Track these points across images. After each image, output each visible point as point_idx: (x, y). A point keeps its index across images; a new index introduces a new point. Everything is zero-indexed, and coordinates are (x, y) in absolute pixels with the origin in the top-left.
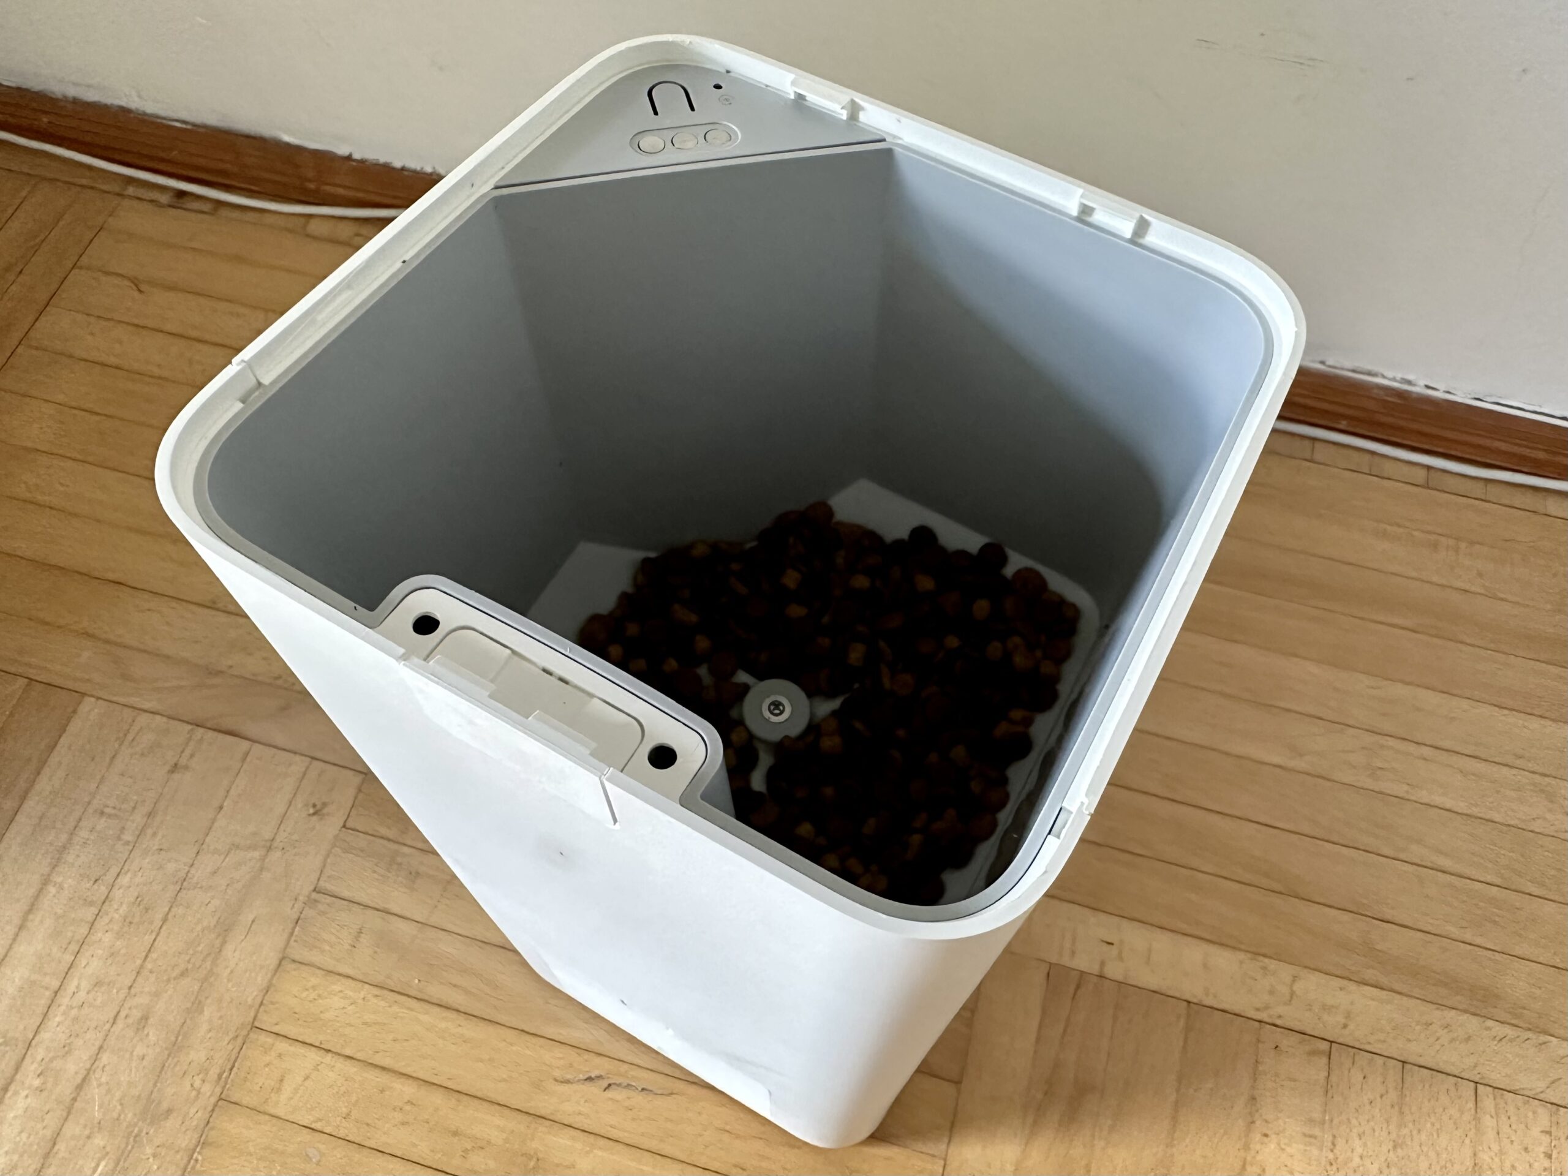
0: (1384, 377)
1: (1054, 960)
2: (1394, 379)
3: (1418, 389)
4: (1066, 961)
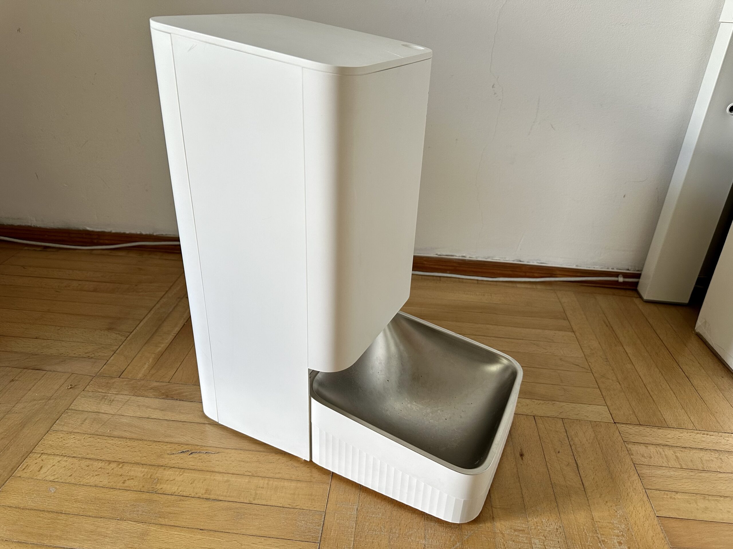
0: (456, 256)
2: (459, 256)
3: (467, 258)
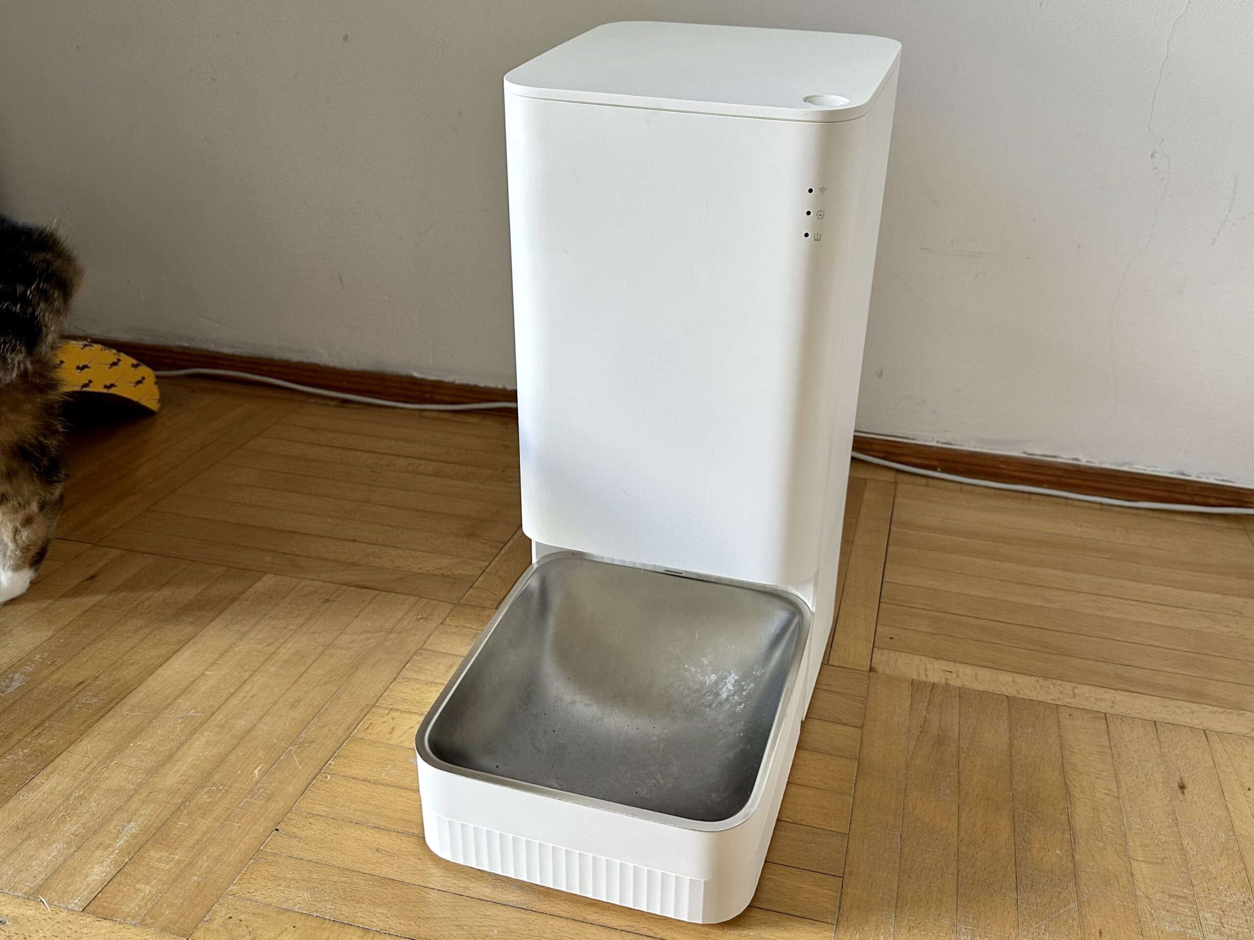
1: (915, 677)
4: (923, 678)
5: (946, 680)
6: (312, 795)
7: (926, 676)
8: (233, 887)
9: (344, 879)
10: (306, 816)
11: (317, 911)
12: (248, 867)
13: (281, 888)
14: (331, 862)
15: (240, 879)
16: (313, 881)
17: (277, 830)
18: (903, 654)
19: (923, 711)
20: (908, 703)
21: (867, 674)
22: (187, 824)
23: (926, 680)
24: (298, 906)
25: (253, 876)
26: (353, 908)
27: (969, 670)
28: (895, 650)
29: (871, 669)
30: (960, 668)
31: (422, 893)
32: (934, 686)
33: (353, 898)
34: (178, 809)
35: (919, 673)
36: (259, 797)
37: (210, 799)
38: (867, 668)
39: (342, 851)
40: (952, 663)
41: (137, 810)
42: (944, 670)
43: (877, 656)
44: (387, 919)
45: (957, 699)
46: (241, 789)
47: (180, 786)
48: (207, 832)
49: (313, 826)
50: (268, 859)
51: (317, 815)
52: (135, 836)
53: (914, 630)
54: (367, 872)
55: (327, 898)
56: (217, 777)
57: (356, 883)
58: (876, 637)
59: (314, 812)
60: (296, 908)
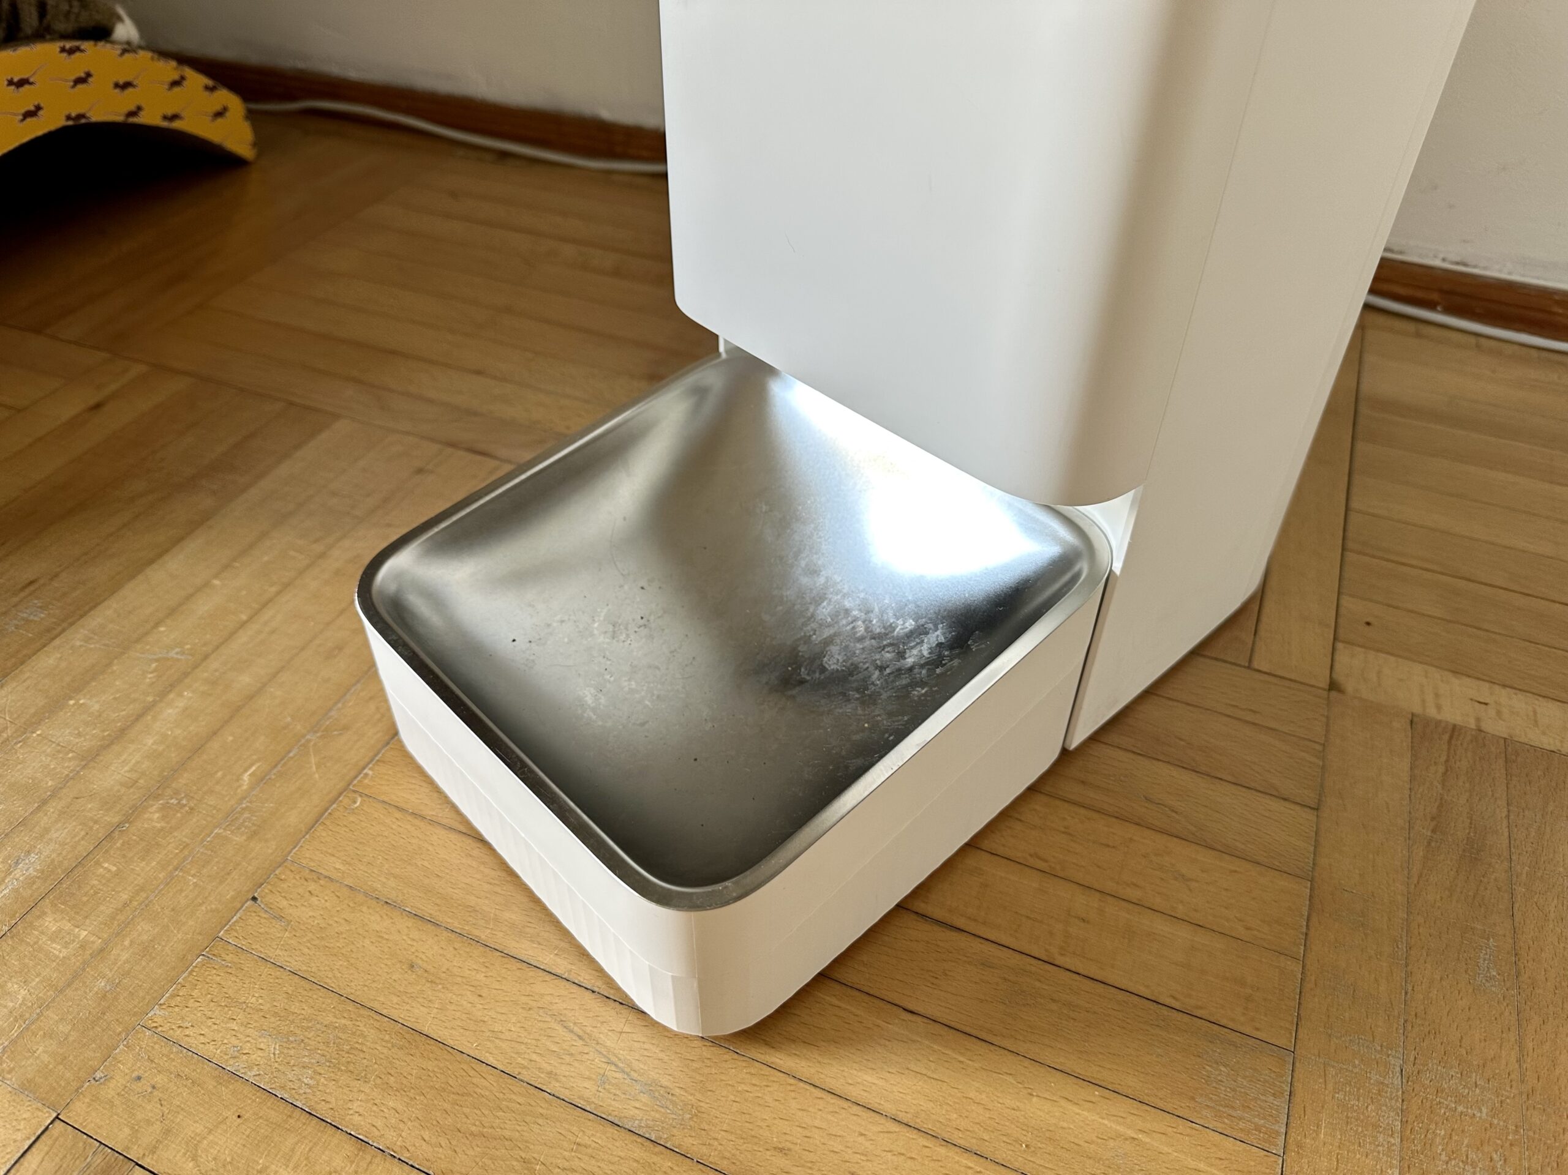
1: (1417, 709)
4: (1432, 712)
5: (1478, 720)
6: (324, 834)
7: (1439, 707)
8: (158, 1012)
9: (343, 1021)
10: (307, 877)
11: (283, 1088)
12: (190, 973)
13: (234, 1026)
14: (328, 980)
15: (173, 996)
16: (291, 1018)
17: (254, 899)
18: (1392, 659)
19: (1436, 783)
20: (1405, 765)
21: (1325, 693)
22: (114, 869)
23: (1439, 717)
24: (255, 1071)
25: (195, 993)
26: (346, 1090)
27: (1519, 703)
28: (1378, 650)
29: (1334, 686)
30: (1503, 695)
31: (472, 1073)
32: (1455, 731)
33: (351, 1067)
34: (109, 836)
35: (1423, 701)
36: (239, 828)
37: (163, 824)
38: (1324, 683)
39: (352, 961)
40: (1487, 685)
41: (47, 830)
42: (1472, 700)
43: (1344, 657)
44: (401, 1125)
45: (1501, 762)
46: (215, 808)
47: (123, 790)
48: (142, 889)
49: (314, 899)
50: (228, 958)
51: (326, 877)
52: (30, 882)
53: (1412, 611)
54: (384, 1012)
55: (306, 1060)
56: (184, 779)
57: (362, 1035)
58: (1341, 621)
59: (321, 871)
60: (250, 1075)
